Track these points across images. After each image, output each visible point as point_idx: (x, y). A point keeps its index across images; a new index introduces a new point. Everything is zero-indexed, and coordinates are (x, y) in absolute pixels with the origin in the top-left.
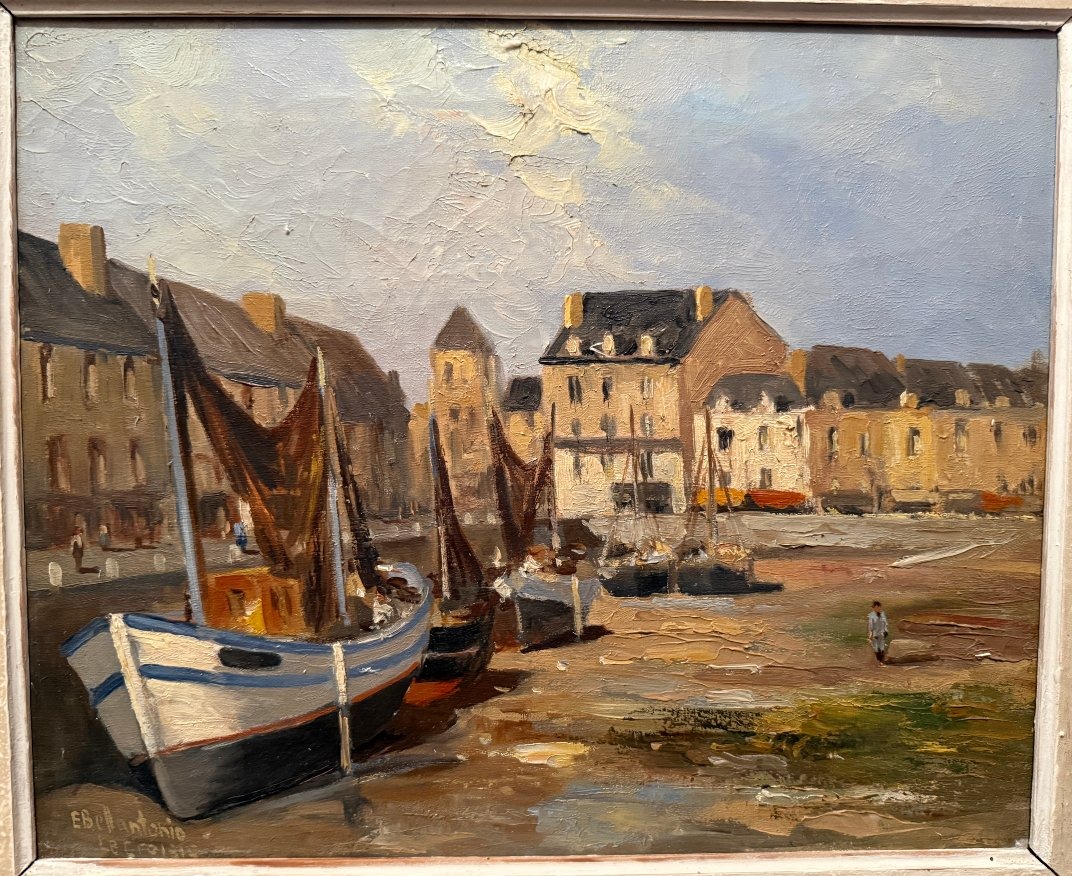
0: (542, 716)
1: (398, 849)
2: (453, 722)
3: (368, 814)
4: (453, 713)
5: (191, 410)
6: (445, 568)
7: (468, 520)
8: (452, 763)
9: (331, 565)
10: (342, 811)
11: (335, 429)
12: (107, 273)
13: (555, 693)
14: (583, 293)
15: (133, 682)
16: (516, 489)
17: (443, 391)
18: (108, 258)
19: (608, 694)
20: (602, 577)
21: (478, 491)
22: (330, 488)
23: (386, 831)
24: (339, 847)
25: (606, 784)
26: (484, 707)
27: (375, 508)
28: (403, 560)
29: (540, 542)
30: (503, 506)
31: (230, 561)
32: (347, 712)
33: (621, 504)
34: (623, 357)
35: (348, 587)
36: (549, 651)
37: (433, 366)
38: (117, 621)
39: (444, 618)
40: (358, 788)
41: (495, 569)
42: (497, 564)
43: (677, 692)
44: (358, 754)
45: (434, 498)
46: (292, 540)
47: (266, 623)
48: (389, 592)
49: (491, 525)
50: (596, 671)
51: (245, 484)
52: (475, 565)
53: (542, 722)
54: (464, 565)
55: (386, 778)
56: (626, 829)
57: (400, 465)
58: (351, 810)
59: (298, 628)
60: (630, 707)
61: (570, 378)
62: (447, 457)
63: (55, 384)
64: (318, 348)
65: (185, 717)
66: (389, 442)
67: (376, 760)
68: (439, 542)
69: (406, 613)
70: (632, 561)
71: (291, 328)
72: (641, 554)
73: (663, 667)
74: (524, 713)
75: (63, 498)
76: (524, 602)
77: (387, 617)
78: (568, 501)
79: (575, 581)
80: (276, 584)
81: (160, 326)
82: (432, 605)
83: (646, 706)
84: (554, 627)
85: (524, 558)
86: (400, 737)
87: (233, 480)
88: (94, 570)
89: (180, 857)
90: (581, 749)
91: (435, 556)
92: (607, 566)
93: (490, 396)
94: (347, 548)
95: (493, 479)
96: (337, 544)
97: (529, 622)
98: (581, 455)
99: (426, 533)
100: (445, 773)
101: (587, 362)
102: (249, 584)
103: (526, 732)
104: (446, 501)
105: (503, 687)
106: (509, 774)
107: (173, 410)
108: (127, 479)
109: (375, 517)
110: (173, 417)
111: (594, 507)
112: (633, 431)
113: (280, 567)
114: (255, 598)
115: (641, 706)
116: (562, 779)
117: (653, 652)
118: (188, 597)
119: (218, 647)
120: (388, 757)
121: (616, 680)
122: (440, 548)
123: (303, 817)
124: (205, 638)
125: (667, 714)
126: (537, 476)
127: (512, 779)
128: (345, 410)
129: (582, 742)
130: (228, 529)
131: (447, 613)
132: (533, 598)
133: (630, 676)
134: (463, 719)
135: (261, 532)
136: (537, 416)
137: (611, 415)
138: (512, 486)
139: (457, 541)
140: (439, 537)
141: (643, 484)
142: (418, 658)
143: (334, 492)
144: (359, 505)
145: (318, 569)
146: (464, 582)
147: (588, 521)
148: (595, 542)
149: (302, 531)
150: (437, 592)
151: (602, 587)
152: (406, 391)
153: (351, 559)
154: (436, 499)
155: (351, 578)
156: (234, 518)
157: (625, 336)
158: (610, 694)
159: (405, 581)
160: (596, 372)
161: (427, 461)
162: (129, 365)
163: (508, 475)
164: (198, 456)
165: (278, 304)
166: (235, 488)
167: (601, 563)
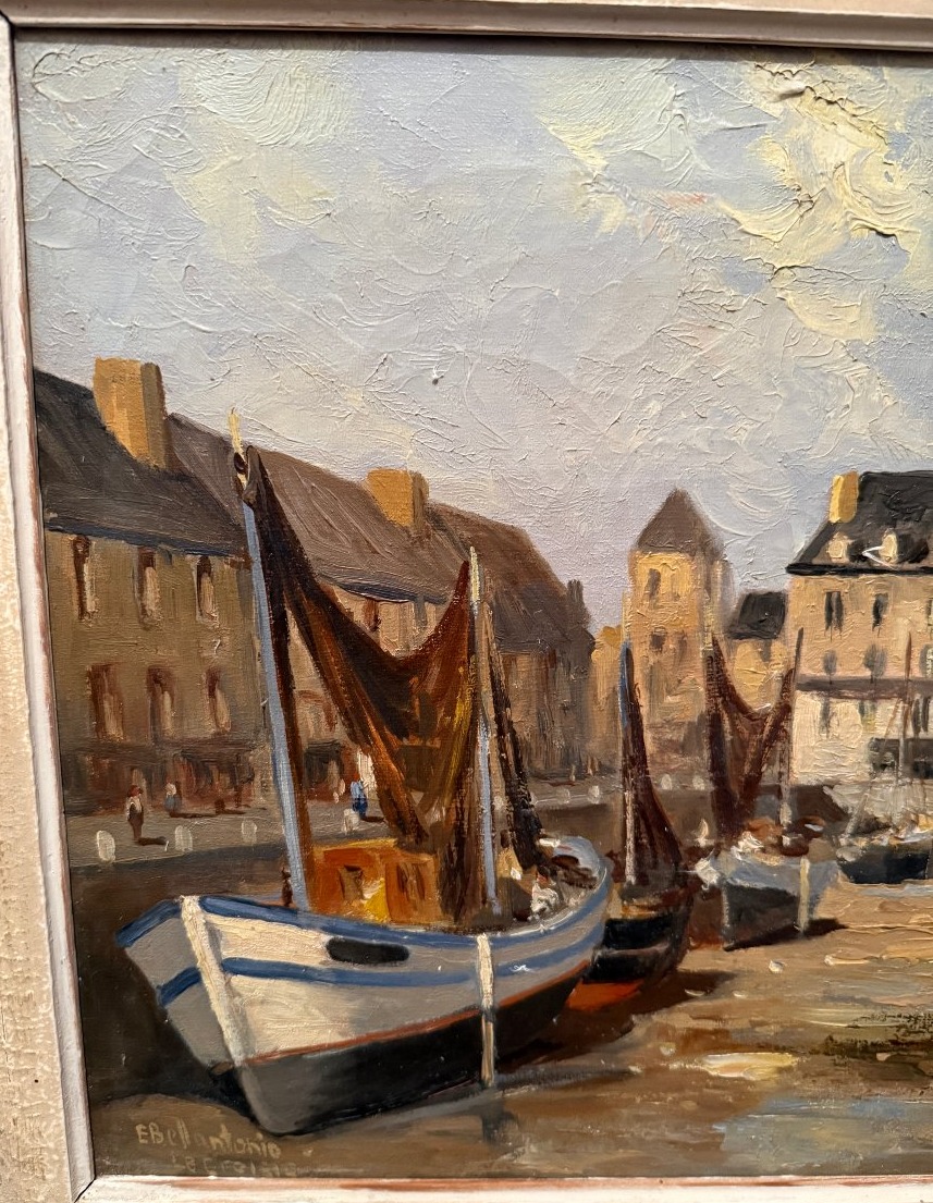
0: (743, 1023)
1: (547, 1169)
2: (629, 1030)
3: (512, 1130)
4: (628, 1019)
5: (294, 631)
6: (630, 845)
7: (666, 784)
8: (623, 1076)
9: (477, 839)
10: (481, 1127)
11: (490, 658)
12: (168, 435)
13: (762, 998)
14: (860, 473)
15: (213, 979)
16: (737, 745)
17: (642, 610)
18: (169, 412)
19: (830, 998)
20: (843, 859)
21: (683, 747)
22: (480, 739)
23: (533, 1149)
24: (474, 1166)
25: (814, 1098)
26: (670, 1013)
27: (539, 765)
28: (573, 833)
29: (764, 815)
30: (717, 769)
31: (345, 830)
32: (491, 1016)
33: (880, 766)
34: (907, 566)
35: (500, 865)
36: (761, 950)
37: (633, 574)
38: (190, 905)
39: (625, 908)
40: (503, 1101)
41: (699, 848)
42: (702, 842)
43: (920, 996)
44: (502, 1064)
45: (620, 754)
46: (426, 806)
47: (390, 908)
48: (554, 874)
49: (698, 791)
50: (819, 972)
51: (366, 731)
52: (672, 843)
53: (742, 1031)
54: (657, 842)
55: (537, 1091)
56: (833, 1146)
57: (576, 710)
58: (492, 1126)
59: (431, 916)
60: (855, 1013)
61: (829, 595)
62: (643, 700)
63: (96, 593)
64: (472, 549)
65: (281, 1020)
66: (563, 678)
67: (527, 1071)
68: (625, 811)
69: (575, 900)
70: (885, 840)
71: (435, 519)
72: (898, 831)
73: (906, 966)
74: (721, 1020)
75: (112, 749)
76: (735, 890)
77: (549, 904)
78: (808, 762)
79: (805, 864)
80: (404, 860)
81: (249, 516)
82: (610, 892)
83: (877, 1012)
84: (771, 920)
85: (739, 834)
86: (559, 1046)
87: (351, 726)
88: (160, 842)
89: (275, 1176)
90: (788, 1060)
91: (617, 829)
92: (850, 845)
93: (712, 619)
94: (499, 816)
95: (705, 731)
96: (487, 810)
97: (739, 914)
98: (832, 700)
99: (607, 800)
100: (611, 1086)
101: (856, 572)
102: (369, 860)
103: (721, 1042)
104: (637, 759)
105: (695, 989)
106: (694, 1088)
107: (268, 632)
108: (203, 723)
109: (539, 777)
110: (269, 643)
111: (843, 770)
112: (908, 669)
113: (411, 839)
114: (376, 877)
115: (870, 1011)
116: (760, 1094)
117: (896, 951)
118: (286, 876)
119: (326, 938)
120: (542, 1069)
121: (842, 982)
122: (626, 818)
123: (430, 1133)
124: (309, 926)
125: (902, 1021)
126: (767, 729)
127: (697, 1094)
128: (505, 633)
129: (791, 1052)
130: (343, 790)
131: (630, 902)
132: (747, 885)
133: (862, 978)
134: (641, 1027)
135: (386, 793)
136: (776, 646)
137: (881, 646)
138: (732, 741)
139: (650, 813)
140: (625, 805)
141: (912, 740)
142: (588, 956)
143: (486, 744)
144: (518, 762)
145: (460, 843)
146: (655, 865)
147: (831, 787)
148: (838, 815)
149: (440, 793)
150: (618, 874)
151: (840, 872)
152: (592, 610)
153: (506, 831)
154: (624, 755)
155: (503, 855)
156: (351, 775)
157: (913, 536)
158: (833, 999)
159: (575, 861)
160: (867, 586)
161: (614, 704)
162: (204, 569)
163: (727, 725)
164: (302, 693)
165: (418, 485)
166: (353, 736)
167: (843, 841)
